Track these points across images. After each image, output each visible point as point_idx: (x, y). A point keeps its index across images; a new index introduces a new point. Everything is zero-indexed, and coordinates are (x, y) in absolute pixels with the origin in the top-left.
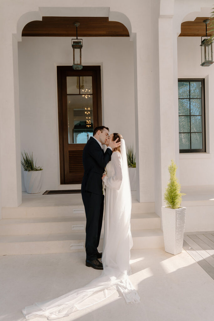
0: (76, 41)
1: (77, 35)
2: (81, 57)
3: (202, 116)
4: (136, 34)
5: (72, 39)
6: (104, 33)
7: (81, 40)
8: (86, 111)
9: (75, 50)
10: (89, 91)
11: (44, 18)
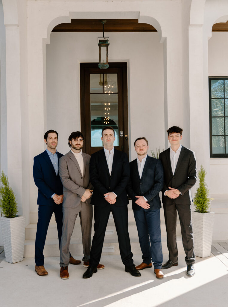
0: (102, 39)
1: (103, 31)
2: (107, 56)
4: (166, 38)
6: (132, 28)
7: (108, 38)
8: (105, 106)
9: (102, 48)
10: (113, 87)
11: (72, 20)
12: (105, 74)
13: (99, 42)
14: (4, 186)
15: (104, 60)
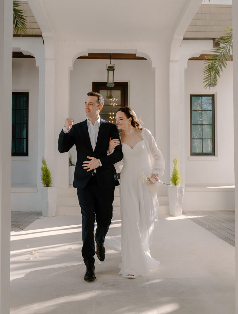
0: (110, 65)
1: (111, 59)
2: (113, 78)
3: (212, 125)
4: (155, 68)
5: (107, 64)
7: (114, 65)
8: (110, 115)
9: (109, 72)
10: (117, 100)
11: (89, 54)
12: (111, 91)
13: (107, 68)
14: (44, 166)
15: (111, 81)
